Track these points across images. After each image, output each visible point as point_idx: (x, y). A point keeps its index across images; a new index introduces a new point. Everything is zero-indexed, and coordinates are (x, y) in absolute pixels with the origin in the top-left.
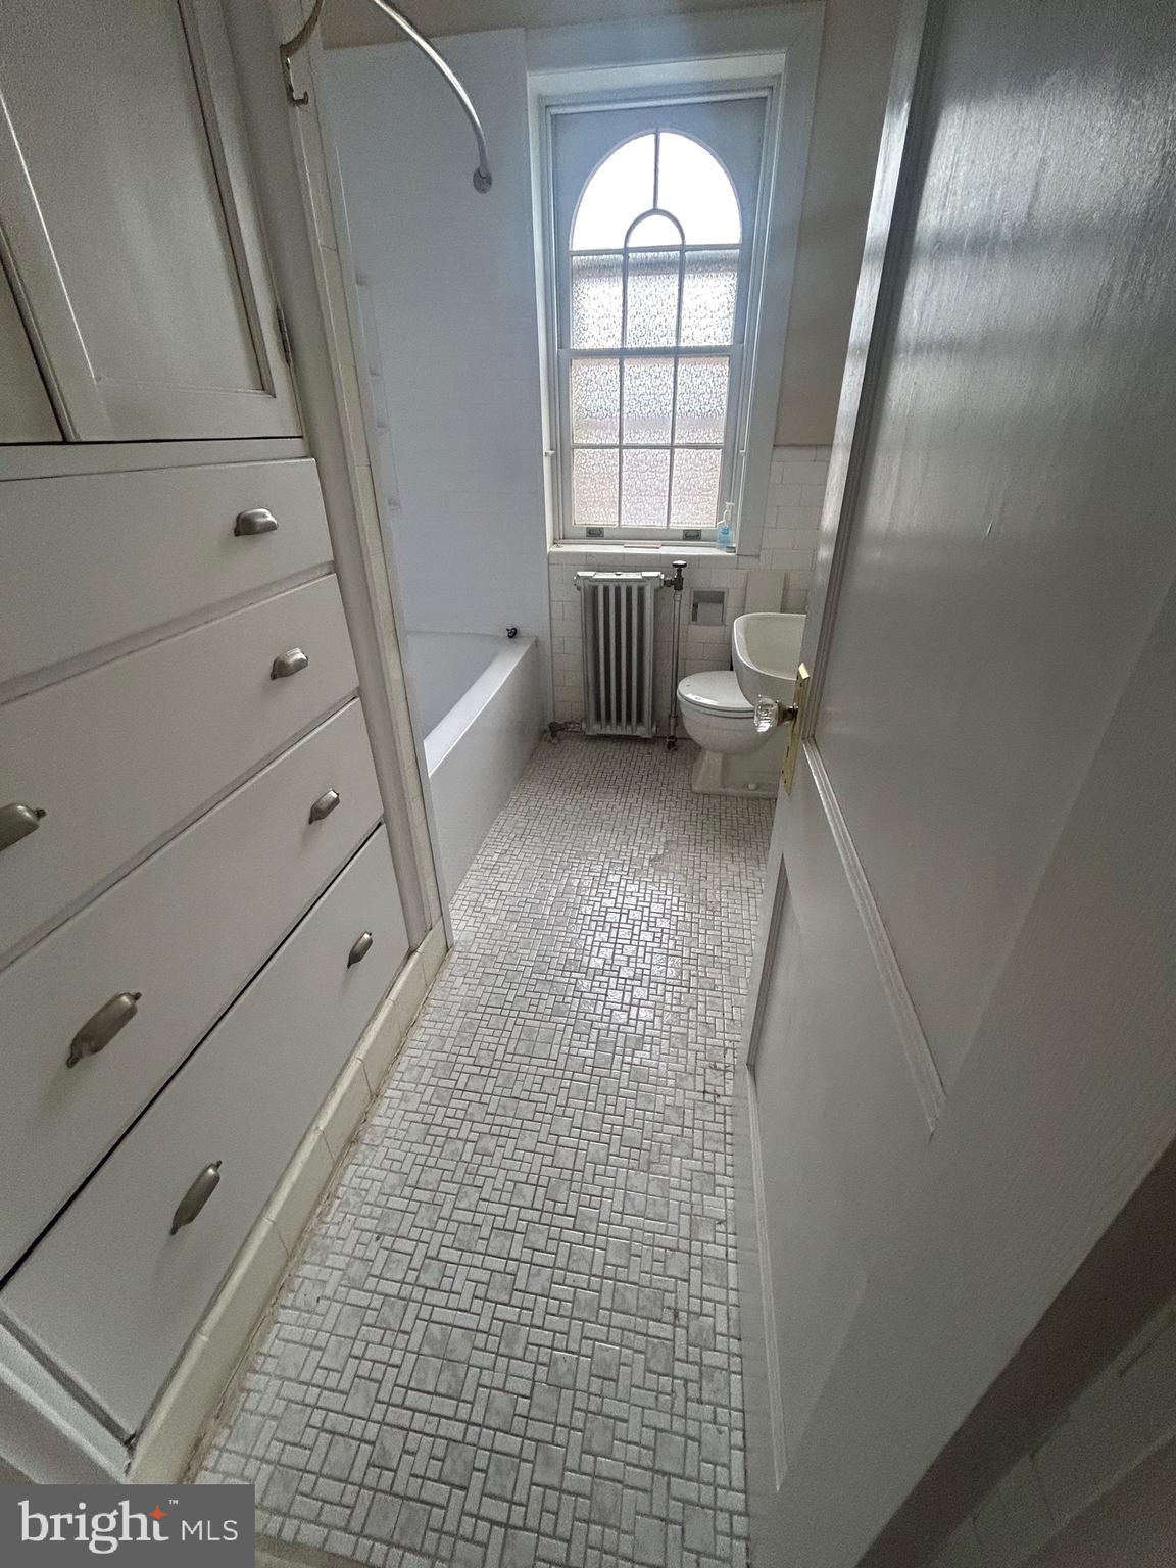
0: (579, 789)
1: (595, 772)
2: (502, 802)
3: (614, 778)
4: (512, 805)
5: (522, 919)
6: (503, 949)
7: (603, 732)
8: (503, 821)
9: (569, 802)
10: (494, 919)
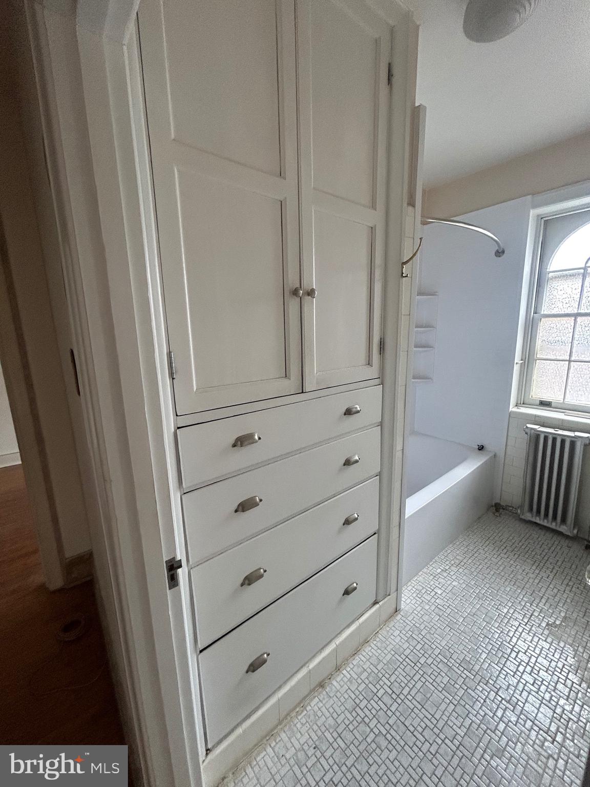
0: (505, 551)
1: (520, 544)
2: (452, 540)
3: (533, 553)
4: (458, 543)
5: (443, 616)
6: (426, 628)
7: (533, 520)
8: (450, 551)
9: (495, 556)
10: (427, 607)
